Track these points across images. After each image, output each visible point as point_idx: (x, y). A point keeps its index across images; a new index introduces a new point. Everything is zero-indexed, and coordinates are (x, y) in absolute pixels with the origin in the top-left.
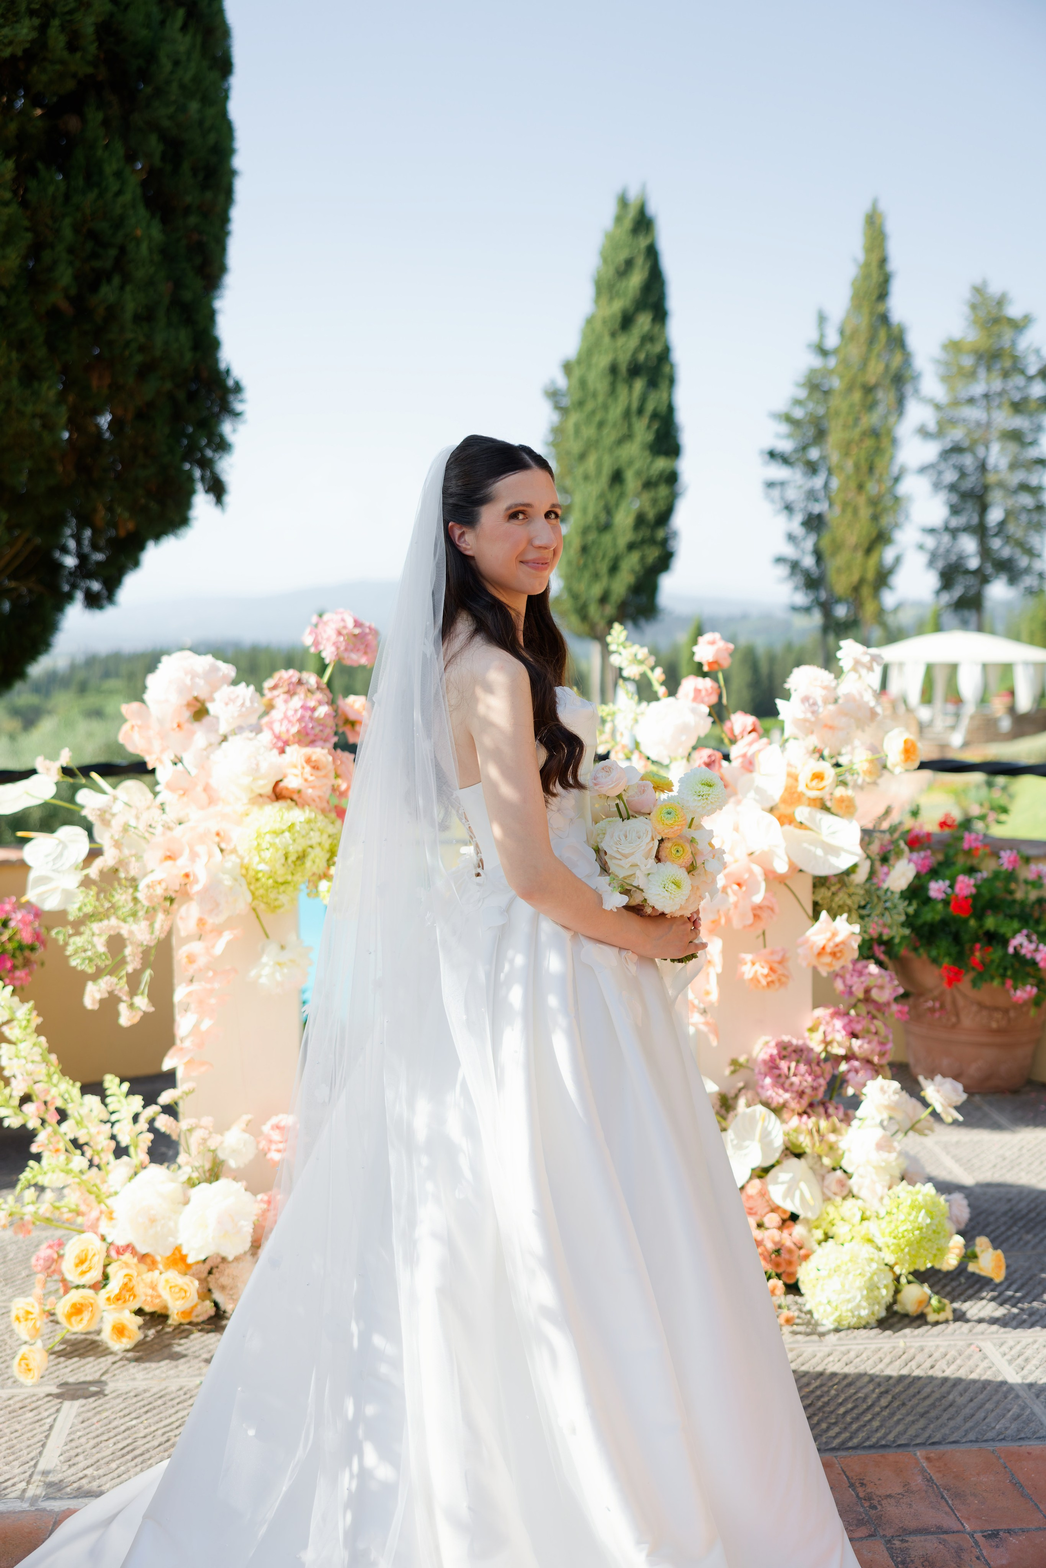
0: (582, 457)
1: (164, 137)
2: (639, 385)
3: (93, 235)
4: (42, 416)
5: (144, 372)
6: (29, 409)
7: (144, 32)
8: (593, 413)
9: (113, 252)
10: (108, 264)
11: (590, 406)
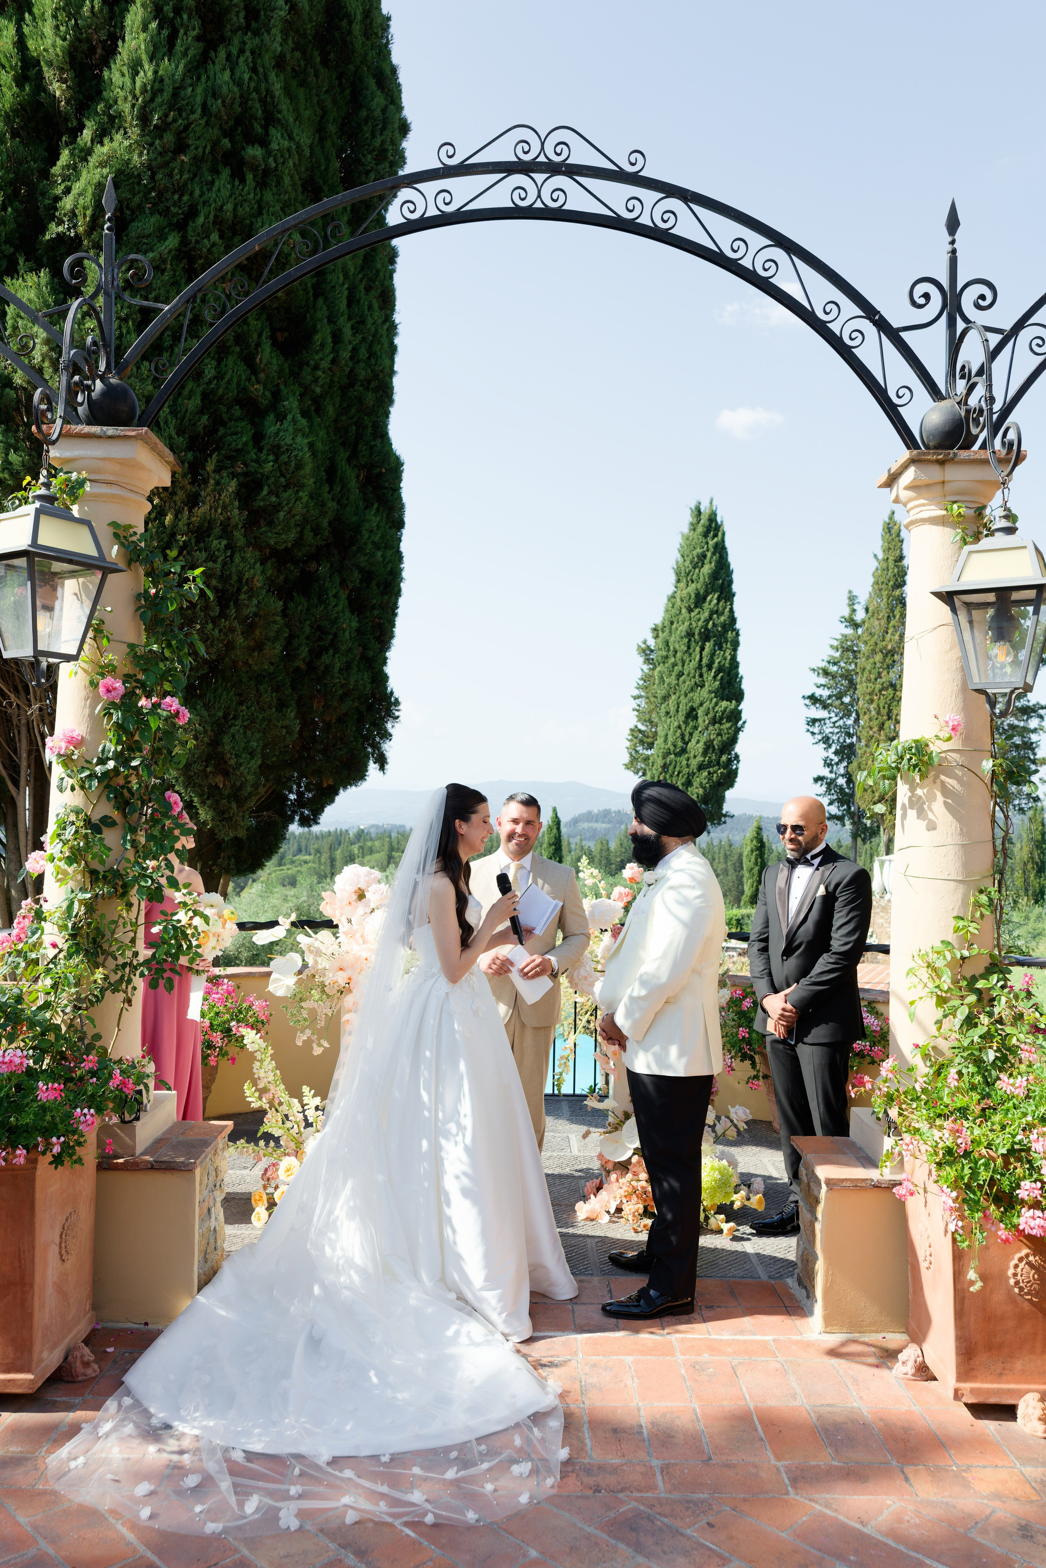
0: (665, 698)
1: (361, 570)
2: (708, 646)
3: (320, 628)
4: (285, 727)
5: (342, 698)
6: (280, 724)
7: (354, 519)
8: (674, 665)
9: (330, 637)
10: (327, 643)
11: (672, 660)
